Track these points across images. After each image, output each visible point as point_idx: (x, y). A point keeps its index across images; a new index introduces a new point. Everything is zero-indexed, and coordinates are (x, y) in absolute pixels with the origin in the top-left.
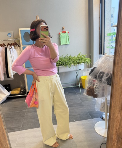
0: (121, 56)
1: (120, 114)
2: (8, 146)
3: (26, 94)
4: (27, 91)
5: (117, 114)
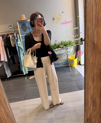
1: (93, 84)
5: (90, 84)
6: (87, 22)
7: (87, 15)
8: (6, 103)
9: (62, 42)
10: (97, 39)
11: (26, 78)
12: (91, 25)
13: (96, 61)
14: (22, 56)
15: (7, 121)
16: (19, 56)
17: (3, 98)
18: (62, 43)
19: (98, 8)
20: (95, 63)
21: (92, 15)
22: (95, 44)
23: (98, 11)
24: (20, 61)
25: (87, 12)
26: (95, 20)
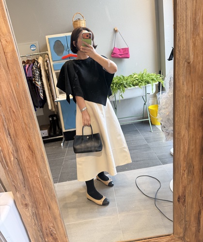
0: (181, 53)
1: (188, 133)
2: (48, 173)
3: (62, 135)
4: (64, 130)
5: (184, 132)
6: (178, 27)
7: (177, 15)
8: (44, 162)
10: (194, 55)
11: (63, 145)
12: (184, 31)
13: (193, 92)
15: (43, 195)
17: (40, 152)
19: (196, 6)
20: (191, 96)
21: (186, 16)
22: (191, 63)
23: (195, 10)
25: (177, 11)
26: (191, 23)
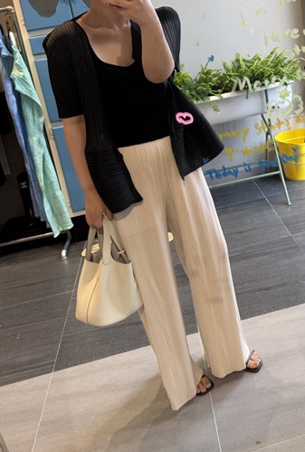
9: (238, 61)
11: (67, 254)
14: (39, 142)
16: (22, 142)
18: (240, 67)
24: (28, 167)
